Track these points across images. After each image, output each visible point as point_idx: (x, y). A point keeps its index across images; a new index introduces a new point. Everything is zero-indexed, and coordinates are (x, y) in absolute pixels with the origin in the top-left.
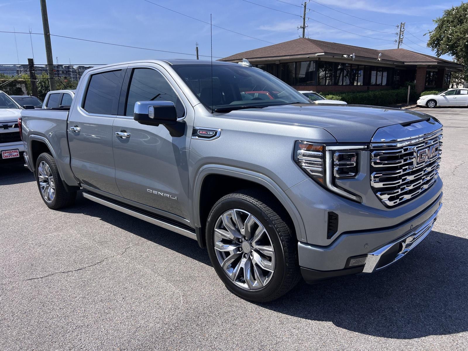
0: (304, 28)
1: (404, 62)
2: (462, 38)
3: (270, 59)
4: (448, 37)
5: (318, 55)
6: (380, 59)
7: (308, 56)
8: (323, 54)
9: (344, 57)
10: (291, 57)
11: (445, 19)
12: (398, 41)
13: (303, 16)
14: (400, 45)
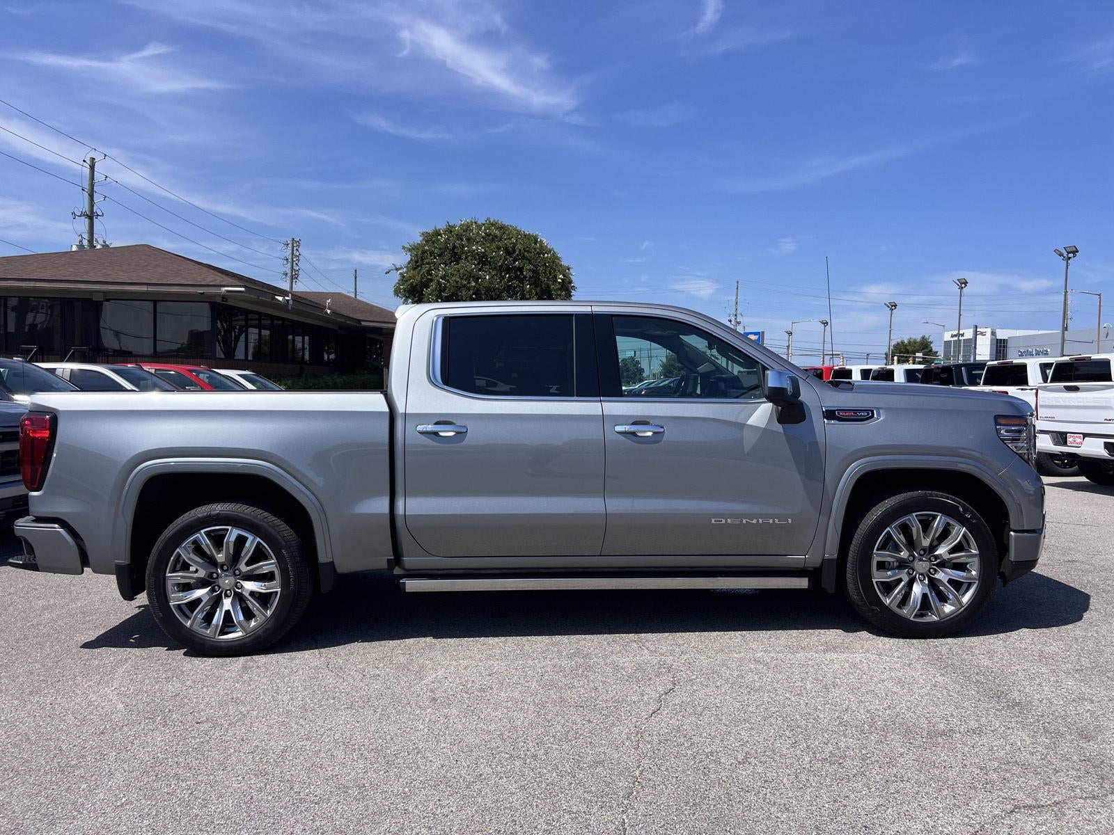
0: (91, 216)
1: (359, 321)
2: (465, 286)
3: (83, 286)
4: (438, 282)
5: (228, 291)
6: (329, 311)
7: (200, 290)
8: (243, 289)
9: (277, 299)
10: (151, 289)
11: (426, 248)
12: (289, 275)
13: (87, 186)
14: (294, 283)
